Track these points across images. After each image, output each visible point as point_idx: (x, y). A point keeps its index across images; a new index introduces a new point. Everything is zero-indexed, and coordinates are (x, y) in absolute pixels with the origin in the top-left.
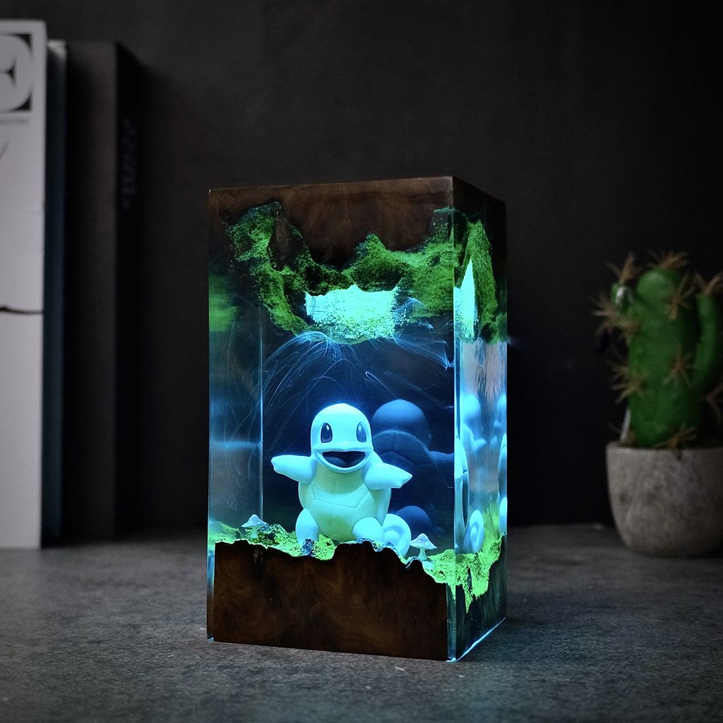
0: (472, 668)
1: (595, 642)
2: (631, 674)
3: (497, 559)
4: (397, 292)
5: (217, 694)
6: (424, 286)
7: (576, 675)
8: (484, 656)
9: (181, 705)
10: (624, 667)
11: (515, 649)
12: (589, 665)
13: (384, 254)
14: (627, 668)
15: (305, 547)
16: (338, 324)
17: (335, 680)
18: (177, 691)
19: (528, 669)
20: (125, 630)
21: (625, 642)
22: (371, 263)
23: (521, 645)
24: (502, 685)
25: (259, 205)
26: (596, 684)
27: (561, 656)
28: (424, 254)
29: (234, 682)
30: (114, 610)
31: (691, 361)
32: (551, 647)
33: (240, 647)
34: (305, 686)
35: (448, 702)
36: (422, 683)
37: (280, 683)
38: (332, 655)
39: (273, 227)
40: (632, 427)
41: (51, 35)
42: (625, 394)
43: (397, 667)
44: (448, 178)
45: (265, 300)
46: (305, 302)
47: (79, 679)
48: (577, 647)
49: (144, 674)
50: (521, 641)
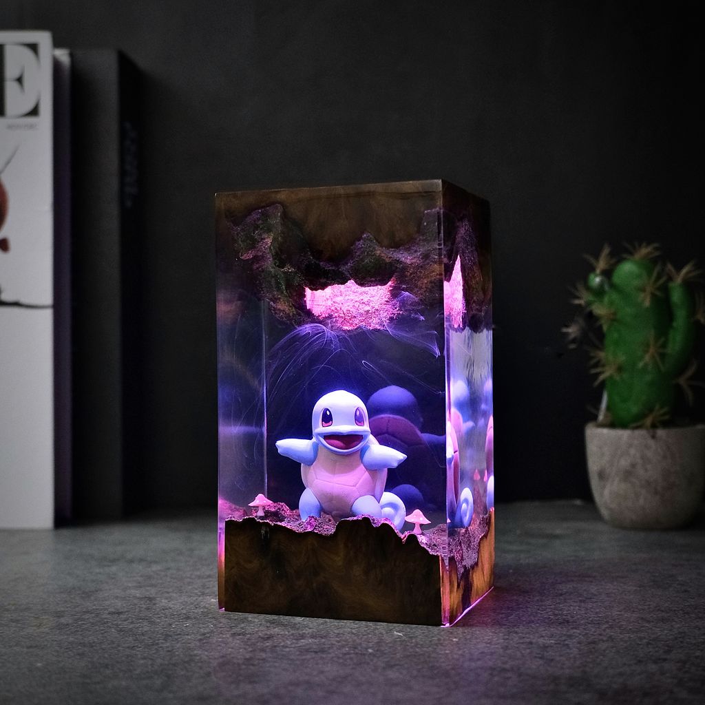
0: (465, 633)
1: (577, 608)
2: (611, 636)
5: (233, 658)
7: (561, 637)
8: (475, 621)
9: (201, 668)
10: (604, 630)
11: (503, 616)
12: (572, 628)
14: (608, 631)
17: (340, 644)
18: (195, 655)
19: (516, 633)
20: (142, 602)
21: (605, 608)
23: (509, 611)
26: (578, 645)
27: (546, 621)
29: (248, 647)
31: (664, 346)
32: (537, 613)
33: (250, 616)
34: (312, 650)
35: (444, 662)
36: (419, 646)
37: (289, 647)
38: (336, 622)
40: (608, 408)
42: (602, 377)
43: (395, 633)
44: (436, 181)
47: (103, 646)
48: (560, 612)
49: (163, 641)
50: (508, 608)
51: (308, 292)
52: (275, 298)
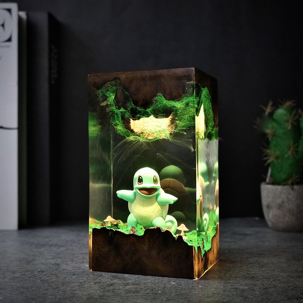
0: (205, 283)
1: (258, 270)
2: (275, 285)
3: (215, 234)
5: (94, 295)
6: (182, 116)
7: (251, 285)
8: (210, 277)
9: (78, 300)
10: (271, 282)
11: (223, 274)
12: (256, 281)
13: (165, 102)
14: (273, 282)
15: (131, 230)
17: (145, 288)
18: (76, 294)
19: (229, 283)
20: (54, 266)
21: (271, 270)
22: (159, 106)
23: (226, 272)
24: (218, 290)
25: (110, 81)
26: (259, 290)
27: (244, 277)
28: (182, 102)
29: (101, 290)
30: (49, 257)
31: (297, 147)
32: (239, 273)
33: (104, 274)
34: (132, 291)
35: (195, 298)
36: (183, 290)
37: (121, 290)
38: (144, 277)
39: (116, 91)
40: (271, 176)
41: (20, 9)
42: (269, 161)
43: (172, 282)
44: (193, 68)
45: (113, 122)
47: (33, 289)
48: (250, 272)
49: (62, 286)
50: (226, 270)
51: (132, 121)
52: (117, 124)
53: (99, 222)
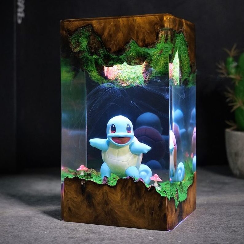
3: (191, 184)
4: (145, 65)
7: (232, 240)
11: (203, 227)
12: (237, 235)
13: (138, 49)
15: (104, 180)
16: (119, 80)
23: (205, 225)
32: (219, 226)
39: (89, 37)
42: (235, 108)
43: (149, 237)
45: (87, 69)
46: (104, 70)
48: (231, 226)
49: (34, 242)
50: (205, 223)
51: (105, 68)
52: (91, 71)
53: (72, 171)
